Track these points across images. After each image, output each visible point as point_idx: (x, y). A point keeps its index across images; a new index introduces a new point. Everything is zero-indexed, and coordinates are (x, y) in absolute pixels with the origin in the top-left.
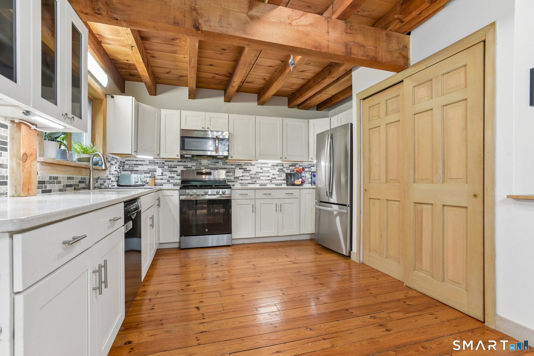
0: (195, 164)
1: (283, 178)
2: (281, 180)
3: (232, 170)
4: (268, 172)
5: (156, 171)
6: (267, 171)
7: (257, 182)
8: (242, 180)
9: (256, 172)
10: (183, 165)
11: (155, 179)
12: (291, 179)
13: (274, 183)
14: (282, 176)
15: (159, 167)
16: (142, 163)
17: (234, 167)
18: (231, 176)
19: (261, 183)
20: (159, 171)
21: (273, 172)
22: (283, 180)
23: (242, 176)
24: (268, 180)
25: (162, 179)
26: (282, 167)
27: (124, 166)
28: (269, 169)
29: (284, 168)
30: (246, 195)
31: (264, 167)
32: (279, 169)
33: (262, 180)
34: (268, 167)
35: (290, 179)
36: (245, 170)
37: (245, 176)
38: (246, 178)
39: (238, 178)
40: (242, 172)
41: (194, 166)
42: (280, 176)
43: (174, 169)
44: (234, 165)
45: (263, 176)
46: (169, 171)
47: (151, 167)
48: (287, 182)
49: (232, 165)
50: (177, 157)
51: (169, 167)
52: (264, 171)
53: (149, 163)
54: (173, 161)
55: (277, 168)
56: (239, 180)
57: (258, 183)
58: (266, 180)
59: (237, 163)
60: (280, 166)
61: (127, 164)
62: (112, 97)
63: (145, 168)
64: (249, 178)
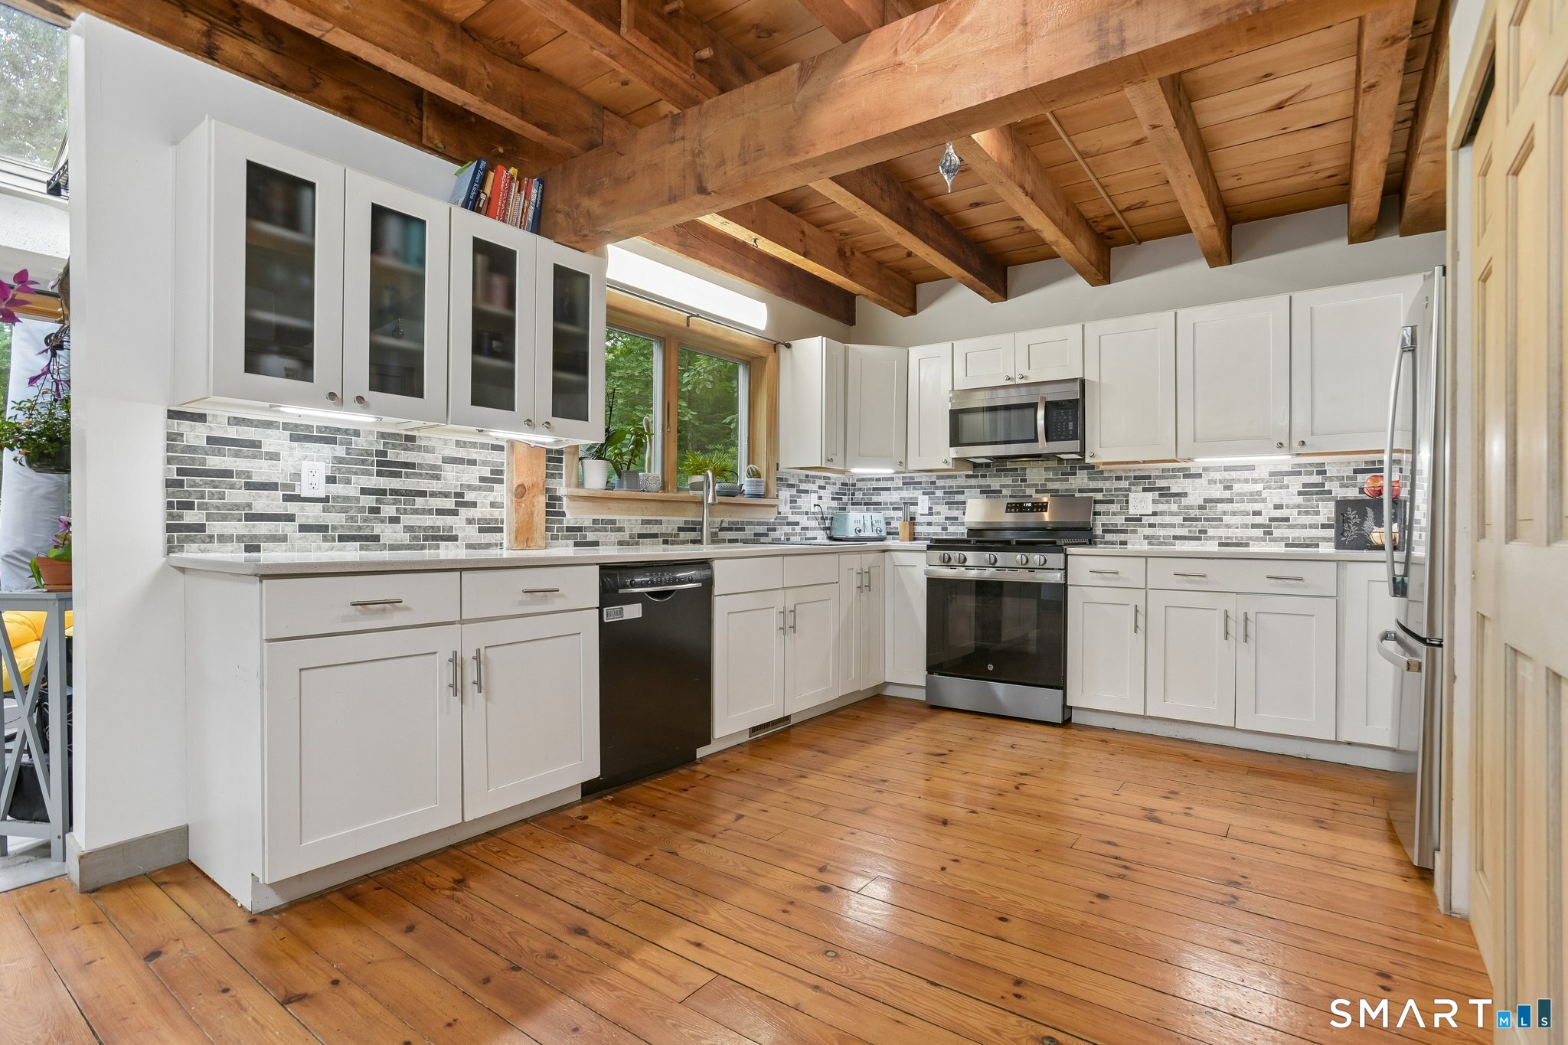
0: (1008, 481)
1: (1322, 519)
2: (1311, 526)
3: (1117, 496)
4: (1255, 497)
5: (916, 504)
6: (1252, 494)
7: (1211, 532)
8: (1151, 526)
9: (1206, 501)
10: (979, 486)
11: (914, 524)
12: (1360, 525)
13: (1282, 539)
14: (1317, 513)
15: (924, 494)
16: (889, 484)
17: (1124, 484)
18: (1114, 514)
19: (1227, 538)
20: (924, 503)
21: (1275, 496)
22: (1324, 526)
23: (1155, 514)
24: (1255, 526)
25: (929, 524)
26: (1318, 479)
27: (853, 494)
28: (1259, 487)
29: (1331, 479)
30: (1115, 575)
31: (1239, 481)
32: (1305, 485)
33: (1228, 526)
34: (1255, 481)
35: (1355, 524)
36: (1165, 493)
37: (1162, 513)
38: (1167, 519)
39: (1139, 520)
40: (1154, 501)
41: (1008, 486)
42: (1307, 513)
43: (958, 498)
44: (1127, 478)
45: (1234, 513)
46: (947, 503)
47: (907, 494)
48: (1340, 533)
49: (1119, 478)
50: (945, 466)
51: (945, 493)
52: (1238, 494)
53: (904, 484)
54: (955, 477)
55: (1296, 484)
56: (1143, 526)
57: (1212, 538)
58: (1246, 526)
59: (1134, 470)
60: (1311, 473)
61: (860, 489)
62: (788, 346)
63: (894, 497)
64: (1179, 520)
